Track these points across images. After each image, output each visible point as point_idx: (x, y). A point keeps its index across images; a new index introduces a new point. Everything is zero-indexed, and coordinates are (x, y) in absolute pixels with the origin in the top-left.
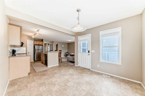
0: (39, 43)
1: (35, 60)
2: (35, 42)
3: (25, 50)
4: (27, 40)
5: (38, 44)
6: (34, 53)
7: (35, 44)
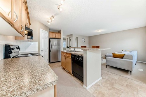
0: (56, 36)
1: (51, 62)
2: (51, 34)
3: (37, 46)
4: (40, 29)
5: (54, 37)
6: (50, 51)
7: (51, 36)
